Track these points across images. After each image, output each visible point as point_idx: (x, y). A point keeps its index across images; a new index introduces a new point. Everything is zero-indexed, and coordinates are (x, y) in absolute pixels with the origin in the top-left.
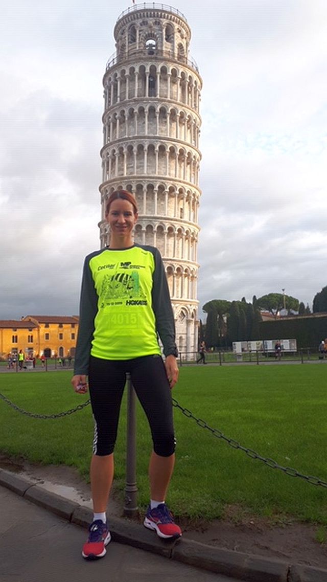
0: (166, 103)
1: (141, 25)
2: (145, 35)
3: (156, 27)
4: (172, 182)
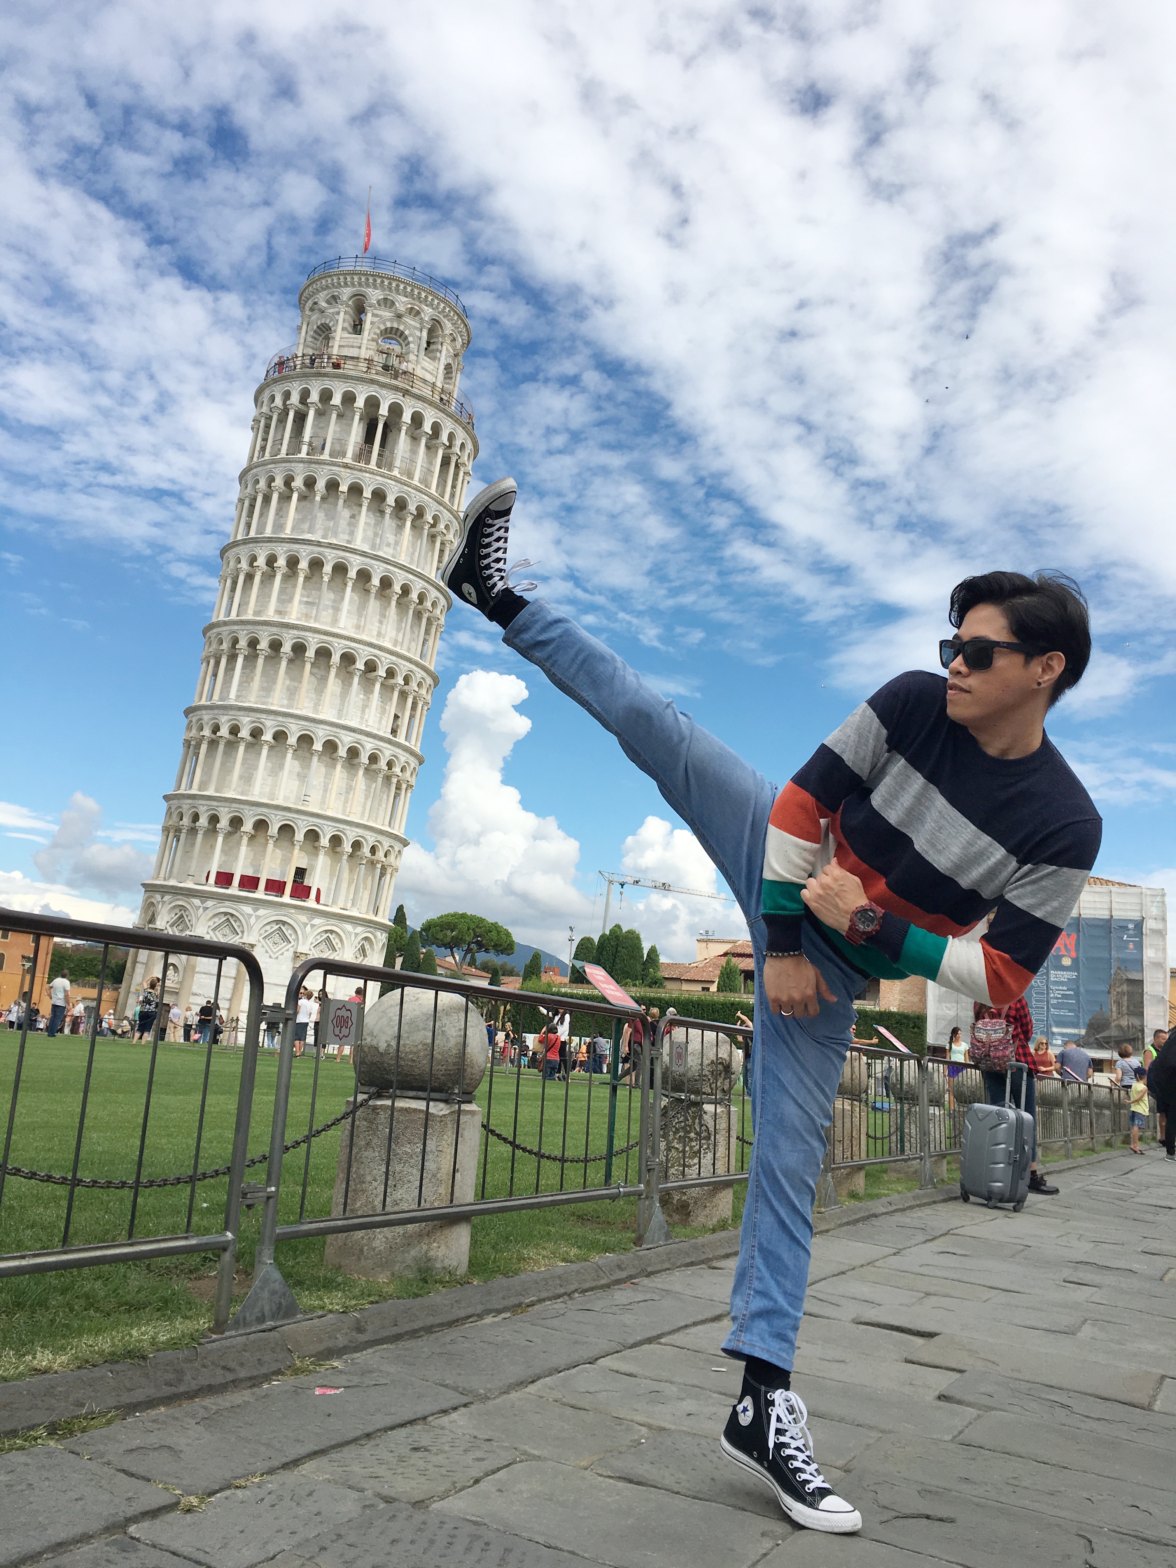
0: (410, 489)
1: (378, 302)
2: (383, 327)
3: (409, 320)
4: (394, 658)
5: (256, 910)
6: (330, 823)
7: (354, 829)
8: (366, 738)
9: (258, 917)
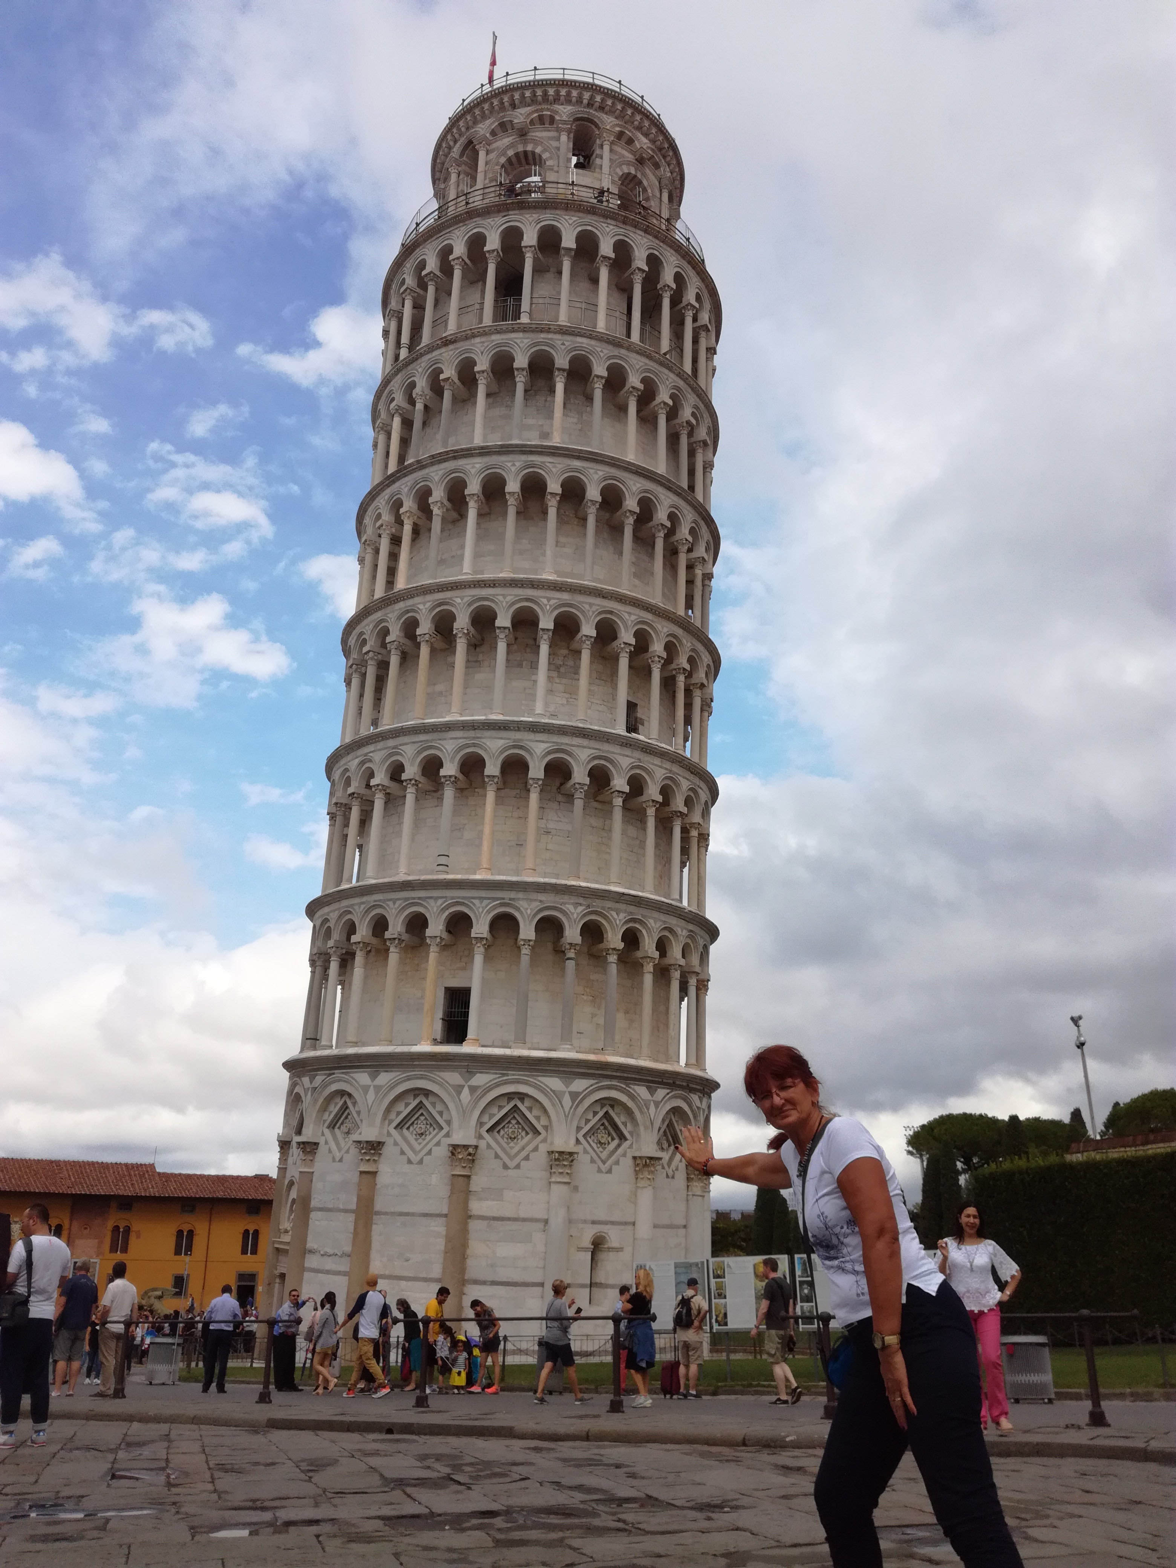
1: (493, 133)
2: (503, 160)
4: (565, 596)
5: (373, 1077)
6: (483, 894)
7: (534, 896)
8: (531, 736)
9: (378, 1088)
